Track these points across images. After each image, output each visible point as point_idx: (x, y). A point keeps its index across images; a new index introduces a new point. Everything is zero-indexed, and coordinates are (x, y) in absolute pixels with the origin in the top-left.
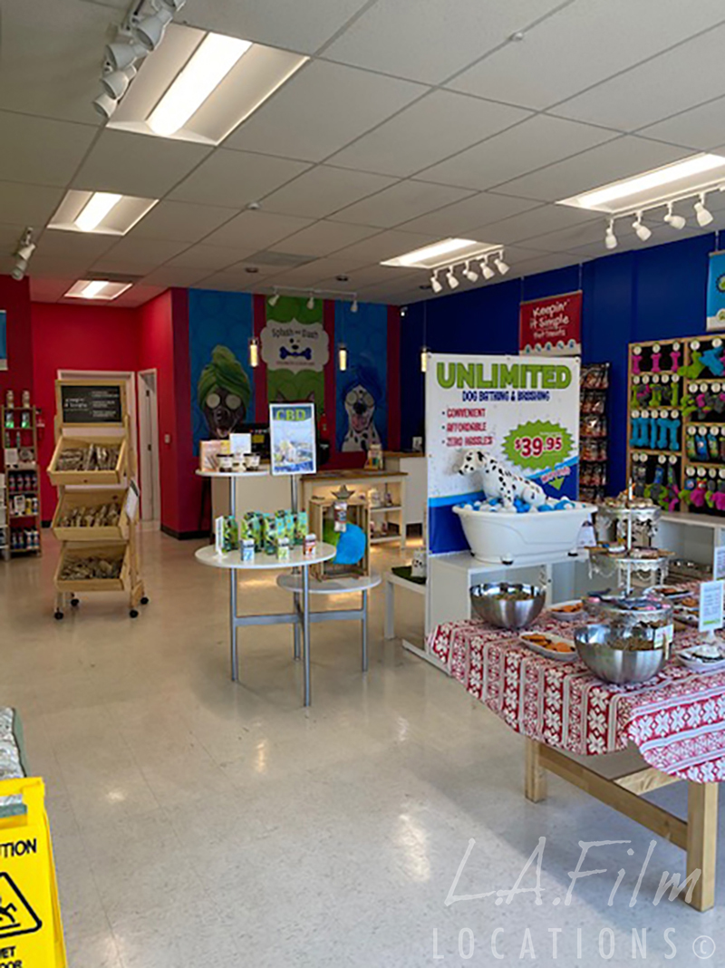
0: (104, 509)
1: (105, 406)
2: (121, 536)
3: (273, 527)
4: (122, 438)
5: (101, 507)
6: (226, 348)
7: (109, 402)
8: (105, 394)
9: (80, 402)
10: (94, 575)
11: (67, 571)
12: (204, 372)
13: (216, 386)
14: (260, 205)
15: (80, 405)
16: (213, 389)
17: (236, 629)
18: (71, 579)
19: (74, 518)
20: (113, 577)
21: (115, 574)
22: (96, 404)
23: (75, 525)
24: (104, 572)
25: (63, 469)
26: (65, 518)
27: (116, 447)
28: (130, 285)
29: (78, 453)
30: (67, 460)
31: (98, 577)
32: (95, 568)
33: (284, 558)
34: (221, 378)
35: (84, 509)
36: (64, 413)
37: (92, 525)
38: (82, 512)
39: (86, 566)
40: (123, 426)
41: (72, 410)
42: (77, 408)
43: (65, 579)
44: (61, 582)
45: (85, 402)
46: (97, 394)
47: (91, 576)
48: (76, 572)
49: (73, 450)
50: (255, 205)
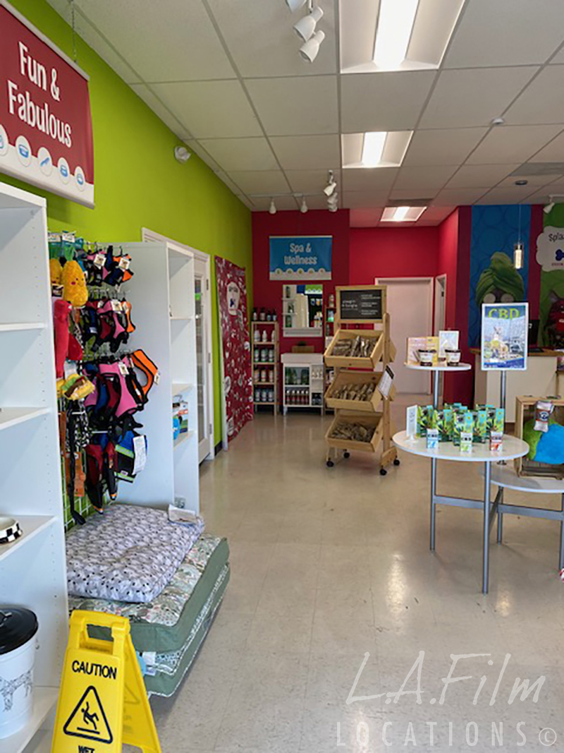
0: (365, 387)
1: (370, 306)
2: (373, 409)
3: (461, 420)
4: (381, 332)
5: (363, 385)
6: (504, 254)
7: (373, 303)
8: (370, 297)
9: (352, 303)
10: (355, 437)
11: (336, 432)
12: (482, 275)
13: (493, 286)
14: (503, 120)
15: (352, 306)
16: (490, 290)
17: (435, 505)
18: (337, 438)
19: (343, 392)
20: (366, 441)
21: (369, 438)
22: (365, 305)
23: (342, 398)
24: (362, 436)
25: (336, 355)
26: (337, 392)
27: (375, 339)
28: (425, 208)
29: (349, 343)
30: (340, 348)
31: (357, 440)
32: (356, 432)
33: (466, 451)
34: (497, 279)
35: (351, 386)
36: (341, 312)
37: (354, 399)
38: (349, 388)
39: (351, 430)
40: (382, 322)
41: (347, 309)
42: (350, 307)
43: (334, 438)
44: (331, 439)
45: (355, 304)
46: (364, 297)
47: (352, 438)
48: (342, 434)
49: (346, 340)
50: (499, 120)
